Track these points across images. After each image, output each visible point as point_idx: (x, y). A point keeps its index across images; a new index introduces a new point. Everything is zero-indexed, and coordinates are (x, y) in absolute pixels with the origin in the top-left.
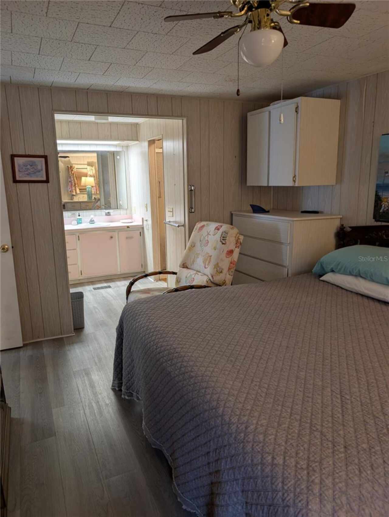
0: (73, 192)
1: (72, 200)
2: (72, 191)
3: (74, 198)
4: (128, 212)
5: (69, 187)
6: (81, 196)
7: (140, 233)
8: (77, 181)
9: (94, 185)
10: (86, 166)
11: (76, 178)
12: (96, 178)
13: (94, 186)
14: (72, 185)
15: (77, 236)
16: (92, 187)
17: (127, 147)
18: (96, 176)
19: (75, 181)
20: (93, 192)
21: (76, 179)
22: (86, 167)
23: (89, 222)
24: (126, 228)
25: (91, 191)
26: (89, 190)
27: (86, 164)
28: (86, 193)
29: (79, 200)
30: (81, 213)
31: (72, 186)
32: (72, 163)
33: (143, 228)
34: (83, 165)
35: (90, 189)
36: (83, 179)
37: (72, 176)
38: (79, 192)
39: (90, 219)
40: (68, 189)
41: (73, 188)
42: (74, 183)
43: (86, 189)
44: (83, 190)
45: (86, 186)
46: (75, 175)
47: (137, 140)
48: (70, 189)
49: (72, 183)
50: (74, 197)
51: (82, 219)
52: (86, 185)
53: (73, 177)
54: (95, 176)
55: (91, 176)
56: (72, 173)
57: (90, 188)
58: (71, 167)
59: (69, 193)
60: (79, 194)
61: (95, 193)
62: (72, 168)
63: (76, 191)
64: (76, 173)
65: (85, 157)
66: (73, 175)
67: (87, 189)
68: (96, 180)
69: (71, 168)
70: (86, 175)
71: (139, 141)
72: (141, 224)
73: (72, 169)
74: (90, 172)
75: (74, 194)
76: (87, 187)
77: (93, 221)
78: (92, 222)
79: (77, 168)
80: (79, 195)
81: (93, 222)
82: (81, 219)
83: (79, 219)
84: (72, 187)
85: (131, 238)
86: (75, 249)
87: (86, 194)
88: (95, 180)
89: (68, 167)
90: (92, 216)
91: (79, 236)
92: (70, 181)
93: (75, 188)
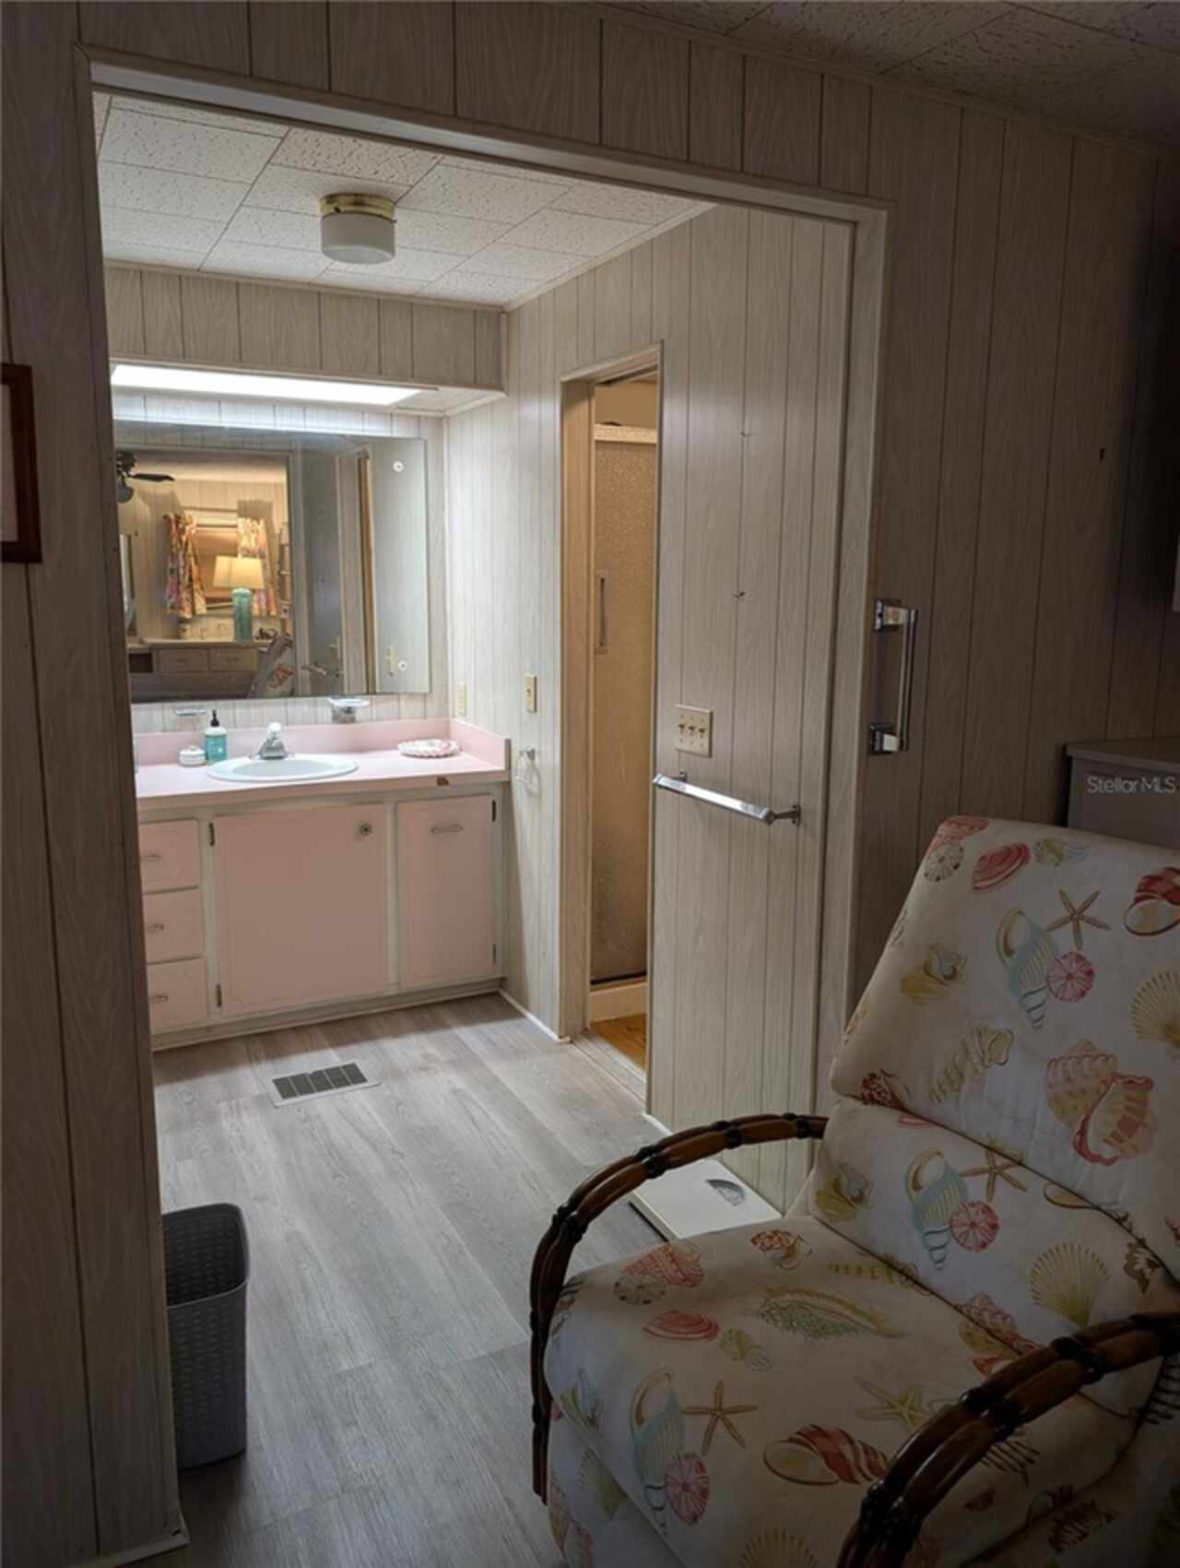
0: (182, 608)
1: (178, 637)
2: (177, 606)
3: (184, 630)
4: (432, 706)
5: (168, 591)
6: (212, 623)
7: (494, 803)
8: (199, 567)
9: (262, 587)
10: (232, 519)
11: (196, 557)
12: (268, 562)
13: (260, 590)
14: (179, 583)
15: (207, 824)
16: (254, 591)
17: (440, 422)
18: (270, 554)
19: (190, 571)
20: (256, 612)
21: (196, 563)
22: (233, 522)
23: (260, 753)
24: (434, 784)
25: (250, 607)
26: (240, 603)
27: (232, 511)
28: (230, 612)
29: (202, 637)
30: (225, 709)
31: (181, 588)
32: (183, 504)
33: (507, 785)
34: (222, 514)
35: (245, 600)
36: (222, 563)
37: (181, 554)
38: (204, 611)
39: (262, 741)
40: (166, 597)
41: (184, 595)
42: (187, 578)
43: (230, 600)
44: (218, 602)
45: (230, 589)
46: (193, 549)
47: (499, 388)
48: (170, 597)
49: (181, 578)
50: (188, 627)
51: (228, 740)
52: (232, 586)
53: (184, 556)
54: (267, 553)
55: (250, 554)
56: (181, 540)
57: (244, 596)
58: (178, 518)
59: (169, 611)
60: (206, 616)
61: (264, 614)
62: (182, 521)
63: (193, 604)
64: (196, 542)
65: (231, 484)
66: (186, 549)
67: (236, 600)
68: (268, 567)
69: (177, 523)
70: (232, 550)
71: (507, 394)
72: (501, 767)
73: (181, 526)
74: (249, 540)
75: (188, 615)
76: (235, 591)
77: (280, 747)
78: (274, 754)
79: (199, 525)
80: (204, 620)
81: (282, 754)
82: (223, 737)
83: (216, 737)
84: (178, 592)
85: (456, 828)
86: (195, 887)
87: (230, 616)
88: (264, 566)
89: (166, 517)
90: (275, 727)
91: (211, 826)
92: (172, 571)
93: (192, 595)
